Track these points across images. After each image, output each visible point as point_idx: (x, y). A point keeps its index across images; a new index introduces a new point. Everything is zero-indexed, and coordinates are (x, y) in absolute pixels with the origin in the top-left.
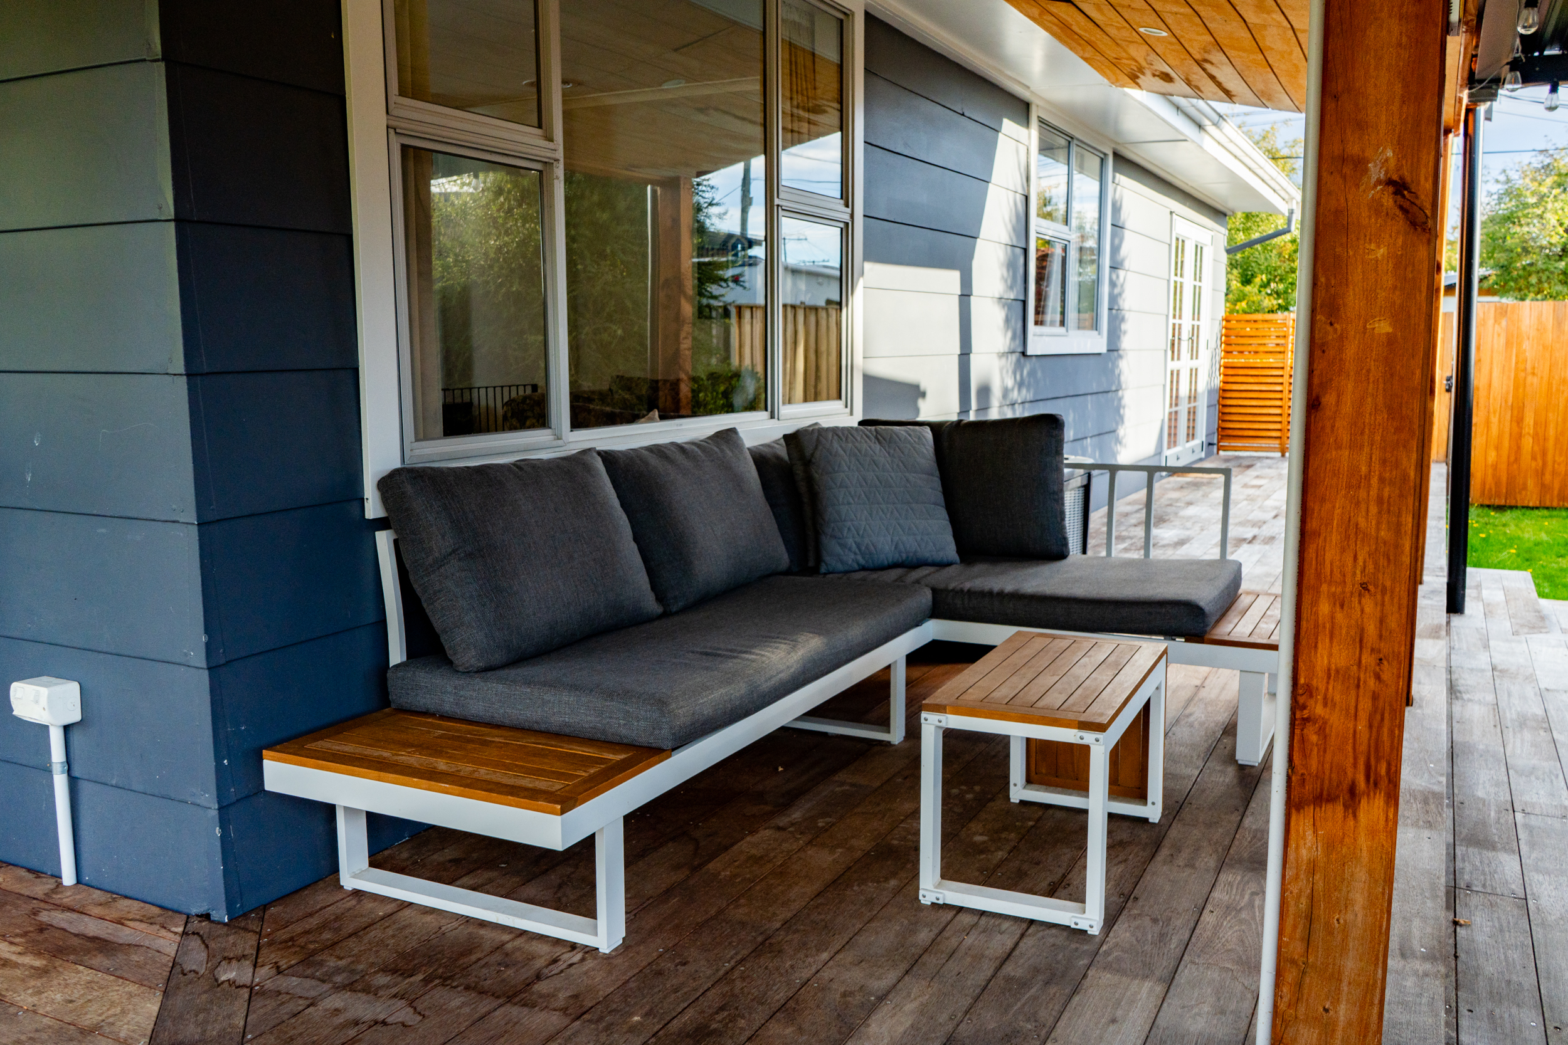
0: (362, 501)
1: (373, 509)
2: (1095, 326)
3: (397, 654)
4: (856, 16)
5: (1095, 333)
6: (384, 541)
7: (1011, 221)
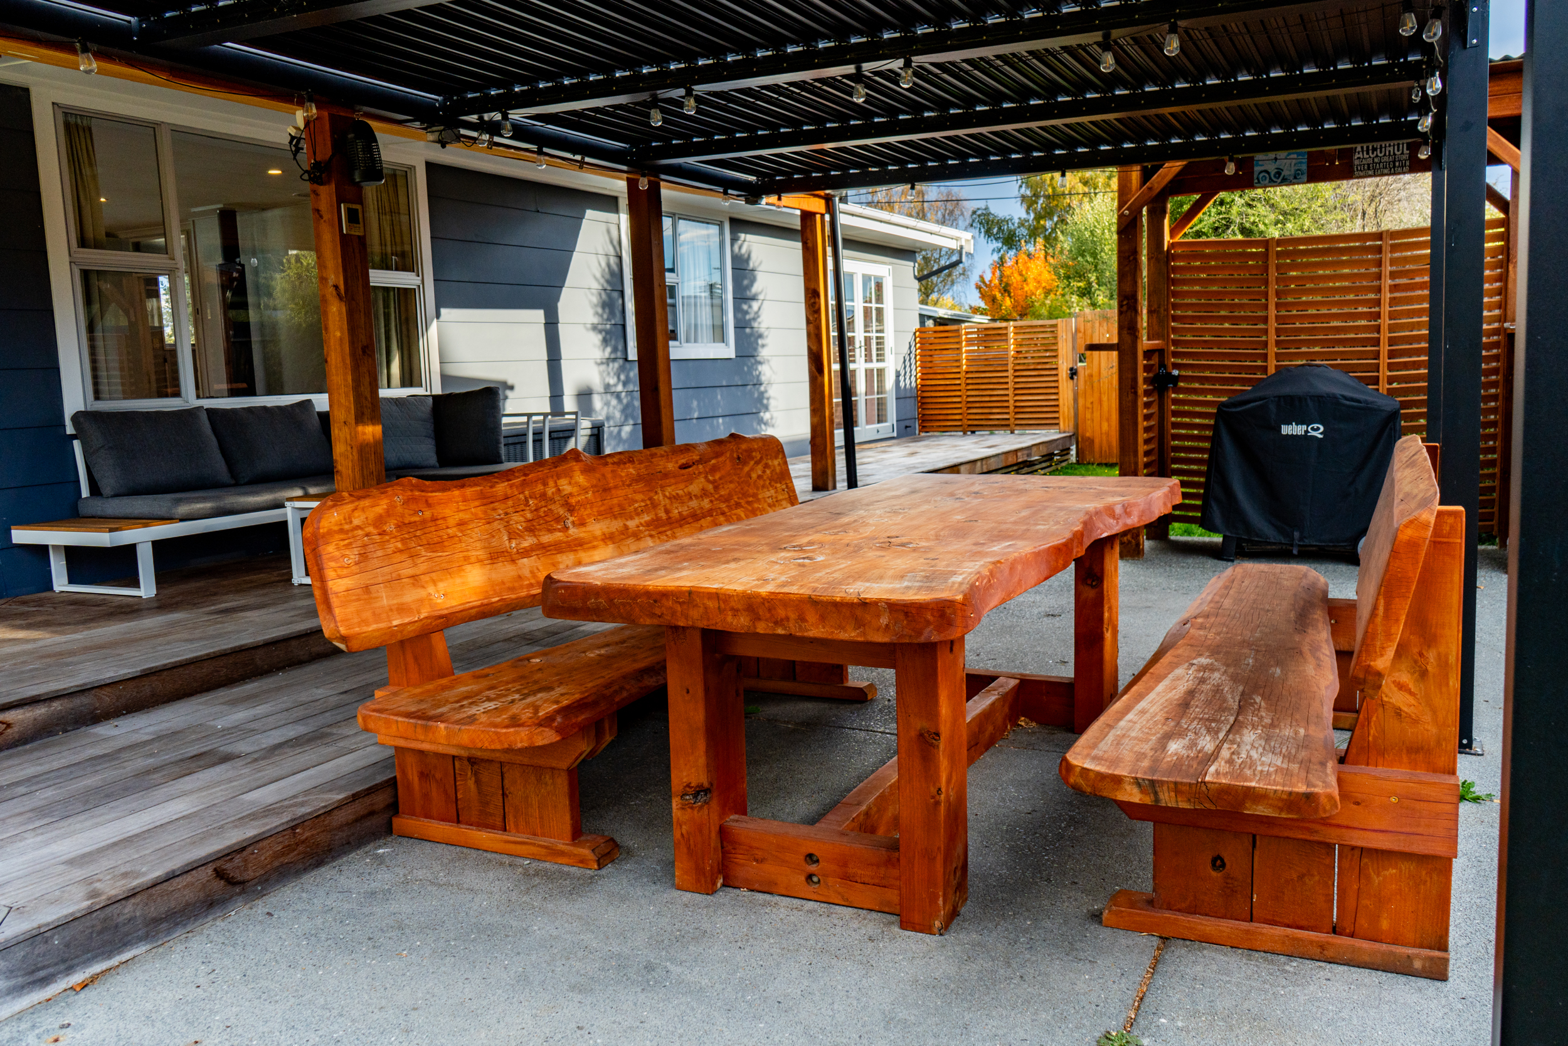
0: (64, 426)
1: (70, 430)
2: (723, 339)
3: (85, 492)
4: (417, 169)
5: (723, 345)
6: (77, 445)
7: (603, 277)
